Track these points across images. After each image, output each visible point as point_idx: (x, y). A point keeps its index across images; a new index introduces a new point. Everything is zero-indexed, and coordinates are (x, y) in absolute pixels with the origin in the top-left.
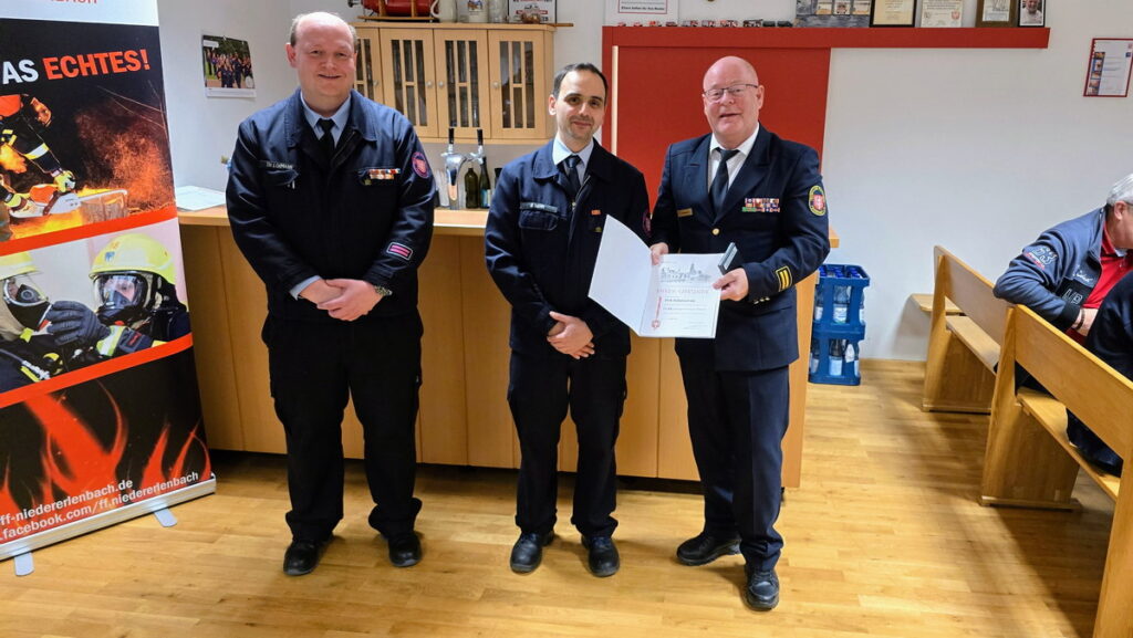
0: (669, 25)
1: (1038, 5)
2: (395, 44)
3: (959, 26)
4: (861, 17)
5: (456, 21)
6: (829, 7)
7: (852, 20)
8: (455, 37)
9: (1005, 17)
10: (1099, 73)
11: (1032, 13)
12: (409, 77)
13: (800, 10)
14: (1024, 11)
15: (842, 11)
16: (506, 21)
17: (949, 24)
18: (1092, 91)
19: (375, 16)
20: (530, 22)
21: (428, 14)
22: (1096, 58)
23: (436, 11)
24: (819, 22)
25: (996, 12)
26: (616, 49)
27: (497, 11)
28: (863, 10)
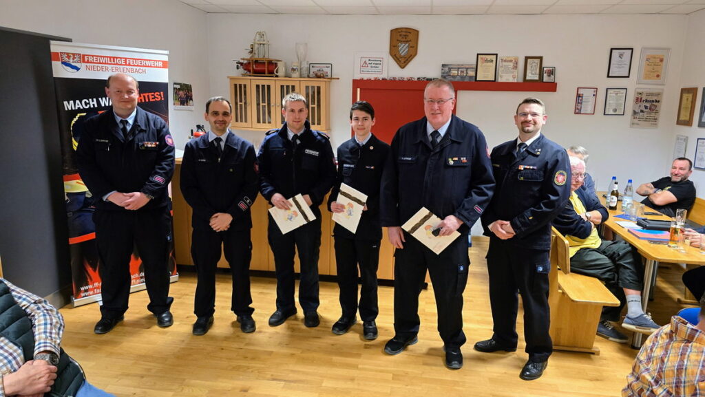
0: (383, 79)
1: (551, 73)
2: (258, 86)
3: (516, 81)
4: (471, 77)
5: (286, 77)
6: (456, 72)
7: (467, 78)
8: (285, 84)
9: (537, 78)
10: (581, 103)
11: (549, 76)
12: (264, 102)
13: (443, 73)
14: (545, 75)
15: (462, 74)
16: (309, 77)
17: (511, 80)
18: (578, 111)
19: (248, 73)
20: (319, 77)
21: (273, 73)
22: (579, 96)
23: (277, 72)
24: (452, 79)
25: (532, 75)
26: (359, 90)
27: (305, 72)
28: (472, 73)
